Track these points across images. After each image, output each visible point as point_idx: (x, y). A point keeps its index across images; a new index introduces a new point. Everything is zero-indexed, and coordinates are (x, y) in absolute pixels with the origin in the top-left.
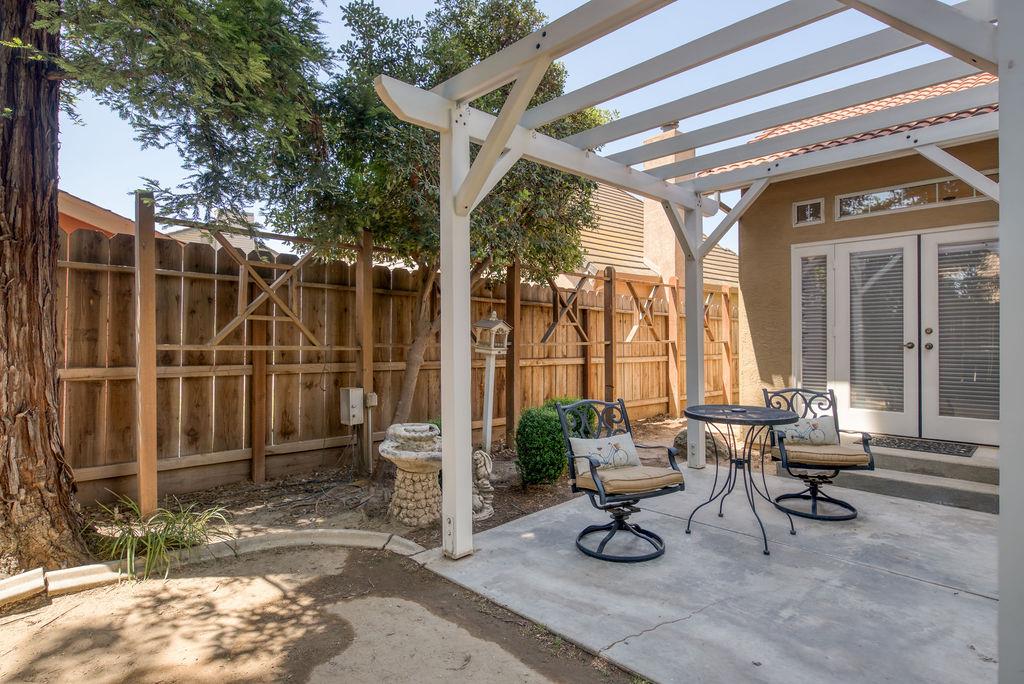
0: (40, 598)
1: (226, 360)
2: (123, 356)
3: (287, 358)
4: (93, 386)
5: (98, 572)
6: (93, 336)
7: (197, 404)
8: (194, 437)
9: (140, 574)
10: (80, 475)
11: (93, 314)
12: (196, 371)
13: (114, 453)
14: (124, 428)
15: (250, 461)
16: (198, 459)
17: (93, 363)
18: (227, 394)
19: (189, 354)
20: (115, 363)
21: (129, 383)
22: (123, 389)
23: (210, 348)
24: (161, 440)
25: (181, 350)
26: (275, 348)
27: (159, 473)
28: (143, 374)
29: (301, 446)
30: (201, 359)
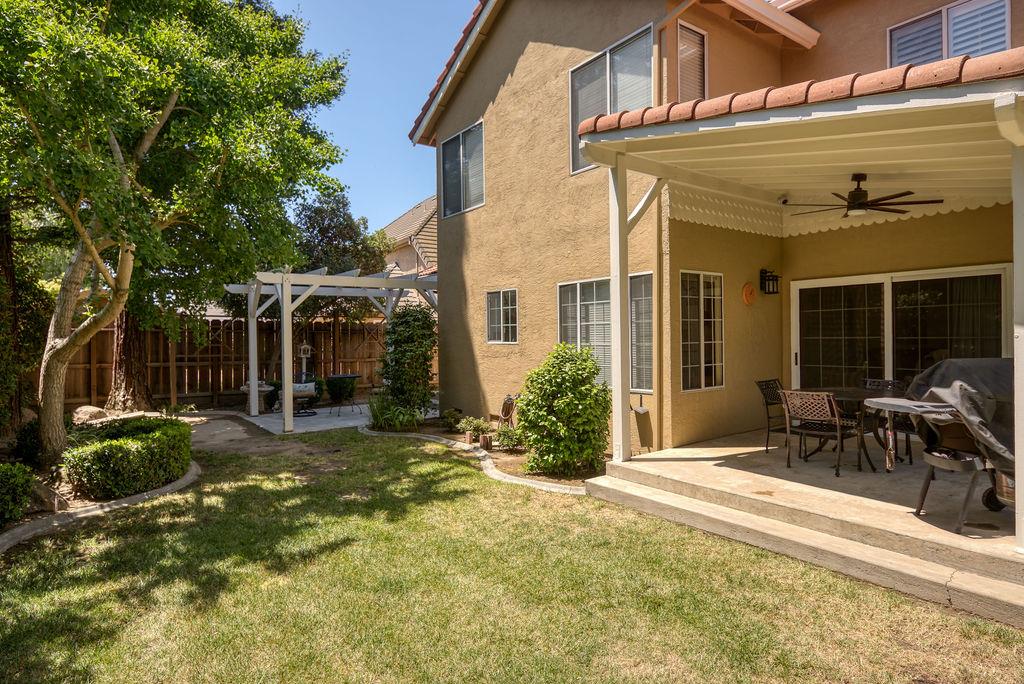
1: (202, 360)
2: (166, 360)
3: (227, 359)
4: (158, 368)
5: (158, 414)
6: (157, 353)
7: (192, 376)
8: (192, 386)
10: (154, 396)
11: (157, 345)
12: (192, 364)
13: (164, 391)
14: (167, 382)
15: (212, 397)
16: (193, 394)
17: (157, 361)
18: (204, 374)
19: (189, 358)
20: (164, 361)
21: (169, 368)
22: (167, 369)
23: (197, 355)
24: (180, 386)
25: (186, 356)
26: (222, 355)
27: (178, 398)
28: (173, 365)
29: (233, 392)
30: (194, 360)
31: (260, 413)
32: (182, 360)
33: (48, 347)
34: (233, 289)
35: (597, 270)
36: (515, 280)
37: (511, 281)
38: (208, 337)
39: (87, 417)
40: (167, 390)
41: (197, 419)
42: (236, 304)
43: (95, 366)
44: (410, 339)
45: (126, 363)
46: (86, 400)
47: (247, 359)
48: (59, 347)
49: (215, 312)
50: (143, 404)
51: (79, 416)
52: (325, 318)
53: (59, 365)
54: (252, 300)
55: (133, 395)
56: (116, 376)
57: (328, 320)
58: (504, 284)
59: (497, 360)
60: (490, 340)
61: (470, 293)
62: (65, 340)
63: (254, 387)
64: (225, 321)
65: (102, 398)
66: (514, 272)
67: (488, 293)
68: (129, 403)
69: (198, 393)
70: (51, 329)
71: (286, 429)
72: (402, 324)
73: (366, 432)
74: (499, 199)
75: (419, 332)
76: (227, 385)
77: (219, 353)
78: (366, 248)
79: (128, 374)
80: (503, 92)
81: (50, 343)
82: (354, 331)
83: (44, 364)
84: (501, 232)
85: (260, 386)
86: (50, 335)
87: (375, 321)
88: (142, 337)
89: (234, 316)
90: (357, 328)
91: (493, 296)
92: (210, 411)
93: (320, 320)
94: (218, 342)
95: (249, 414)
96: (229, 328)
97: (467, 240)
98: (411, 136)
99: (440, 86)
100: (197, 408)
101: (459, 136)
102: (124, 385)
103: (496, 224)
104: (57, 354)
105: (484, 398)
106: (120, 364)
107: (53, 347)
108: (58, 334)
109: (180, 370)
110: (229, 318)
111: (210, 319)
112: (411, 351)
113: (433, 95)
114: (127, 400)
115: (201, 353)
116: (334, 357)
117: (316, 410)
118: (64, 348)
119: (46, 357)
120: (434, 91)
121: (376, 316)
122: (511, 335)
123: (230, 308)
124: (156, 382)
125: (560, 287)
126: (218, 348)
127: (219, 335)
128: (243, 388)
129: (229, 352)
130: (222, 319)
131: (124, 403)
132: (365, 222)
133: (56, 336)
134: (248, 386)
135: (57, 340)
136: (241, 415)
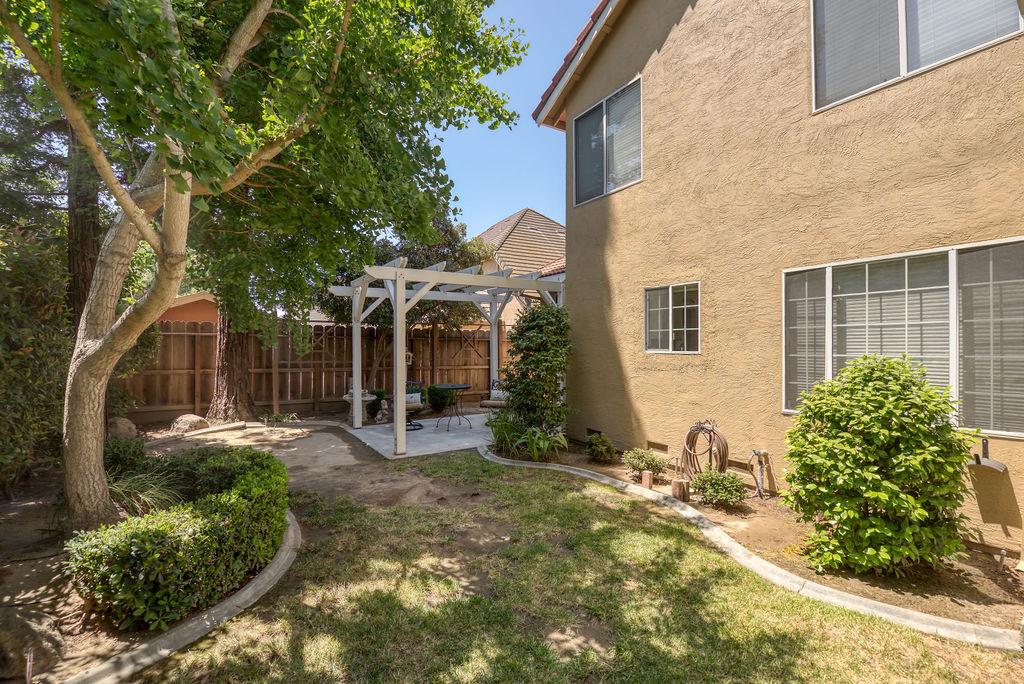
0: (244, 427)
1: (305, 366)
2: (269, 366)
3: (329, 365)
4: (260, 375)
5: (259, 424)
6: (260, 359)
7: (295, 383)
8: (294, 394)
9: (268, 426)
10: (256, 403)
12: (295, 370)
13: (267, 397)
14: (270, 389)
15: (314, 404)
16: (295, 401)
17: (260, 368)
18: (306, 381)
19: (292, 364)
20: (267, 368)
21: (271, 374)
22: (269, 375)
23: (299, 362)
24: (282, 394)
25: (289, 363)
26: (324, 362)
27: (281, 405)
28: (275, 371)
29: (334, 399)
30: (296, 366)
31: (364, 424)
32: (284, 366)
33: (76, 352)
34: (337, 291)
35: (873, 245)
36: (697, 271)
37: (689, 273)
38: (310, 342)
39: (187, 427)
40: (270, 397)
41: (298, 431)
42: (340, 309)
43: (199, 371)
44: (542, 347)
45: (227, 369)
46: (189, 406)
47: (351, 365)
48: (89, 353)
49: (317, 317)
50: (245, 413)
51: (179, 426)
52: (423, 325)
53: (92, 380)
54: (357, 304)
55: (235, 403)
56: (218, 383)
57: (427, 327)
58: (677, 276)
59: (661, 374)
60: (648, 348)
61: (616, 291)
62: (99, 343)
63: (358, 396)
64: (328, 327)
65: (205, 405)
66: (694, 260)
67: (647, 290)
68: (230, 412)
69: (301, 401)
70: (82, 324)
71: (398, 452)
72: (533, 328)
73: (490, 457)
74: (668, 168)
75: (554, 338)
76: (329, 393)
77: (320, 359)
78: (463, 253)
79: (230, 381)
80: (676, 33)
81: (79, 346)
82: (450, 339)
83: (70, 379)
84: (670, 211)
85: (363, 395)
86: (81, 334)
87: (470, 329)
88: (245, 341)
89: (337, 322)
90: (454, 335)
91: (654, 295)
92: (311, 421)
93: (419, 327)
94: (321, 348)
95: (351, 425)
96: (331, 334)
97: (612, 227)
98: (535, 116)
99: (580, 45)
100: (299, 418)
101: (601, 104)
102: (225, 393)
103: (663, 202)
104: (89, 363)
105: (638, 420)
106: (222, 369)
107: (82, 353)
108: (92, 334)
109: (283, 376)
110: (331, 324)
111: (313, 325)
112: (546, 361)
113: (569, 60)
114: (229, 408)
115: (303, 359)
116: (432, 365)
117: (420, 422)
118: (97, 355)
119: (73, 368)
120: (572, 52)
121: (472, 324)
122: (688, 341)
123: (332, 314)
124: (258, 389)
125: (787, 274)
126: (320, 354)
127: (321, 342)
128: (346, 397)
129: (331, 359)
130: (324, 325)
131: (226, 411)
132: (463, 228)
133: (88, 336)
134: (352, 395)
135: (89, 342)
136: (344, 426)
